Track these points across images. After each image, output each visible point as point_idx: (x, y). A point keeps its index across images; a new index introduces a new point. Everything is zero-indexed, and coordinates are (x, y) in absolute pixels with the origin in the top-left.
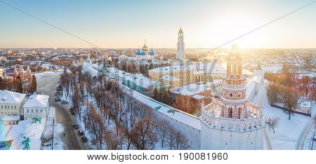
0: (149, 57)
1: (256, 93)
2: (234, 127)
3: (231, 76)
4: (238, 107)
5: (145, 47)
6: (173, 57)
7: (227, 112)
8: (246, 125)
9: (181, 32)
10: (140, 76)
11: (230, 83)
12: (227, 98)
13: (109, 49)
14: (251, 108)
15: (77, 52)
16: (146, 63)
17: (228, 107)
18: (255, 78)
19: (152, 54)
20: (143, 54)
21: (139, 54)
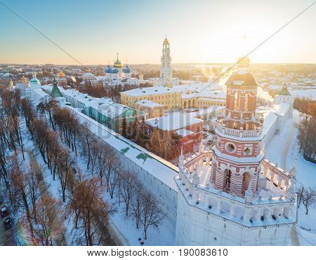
0: (123, 75)
1: (277, 132)
2: (232, 212)
3: (233, 114)
4: (242, 171)
5: (118, 62)
6: (156, 74)
7: (220, 178)
8: (255, 212)
9: (166, 42)
10: (107, 101)
11: (230, 126)
12: (224, 152)
13: (72, 66)
14: (269, 172)
15: (21, 70)
16: (119, 83)
17: (223, 167)
18: (277, 108)
19: (127, 71)
20: (116, 72)
21: (109, 71)
